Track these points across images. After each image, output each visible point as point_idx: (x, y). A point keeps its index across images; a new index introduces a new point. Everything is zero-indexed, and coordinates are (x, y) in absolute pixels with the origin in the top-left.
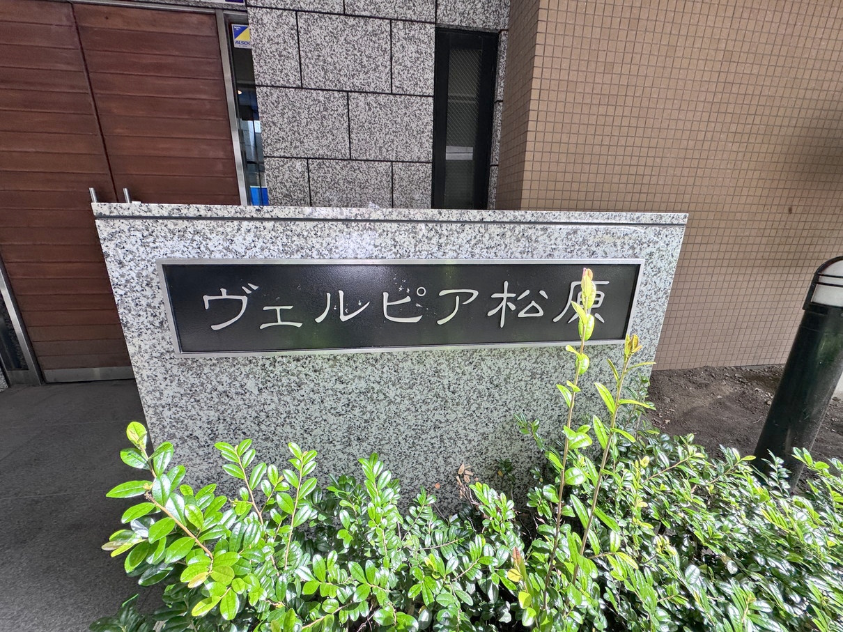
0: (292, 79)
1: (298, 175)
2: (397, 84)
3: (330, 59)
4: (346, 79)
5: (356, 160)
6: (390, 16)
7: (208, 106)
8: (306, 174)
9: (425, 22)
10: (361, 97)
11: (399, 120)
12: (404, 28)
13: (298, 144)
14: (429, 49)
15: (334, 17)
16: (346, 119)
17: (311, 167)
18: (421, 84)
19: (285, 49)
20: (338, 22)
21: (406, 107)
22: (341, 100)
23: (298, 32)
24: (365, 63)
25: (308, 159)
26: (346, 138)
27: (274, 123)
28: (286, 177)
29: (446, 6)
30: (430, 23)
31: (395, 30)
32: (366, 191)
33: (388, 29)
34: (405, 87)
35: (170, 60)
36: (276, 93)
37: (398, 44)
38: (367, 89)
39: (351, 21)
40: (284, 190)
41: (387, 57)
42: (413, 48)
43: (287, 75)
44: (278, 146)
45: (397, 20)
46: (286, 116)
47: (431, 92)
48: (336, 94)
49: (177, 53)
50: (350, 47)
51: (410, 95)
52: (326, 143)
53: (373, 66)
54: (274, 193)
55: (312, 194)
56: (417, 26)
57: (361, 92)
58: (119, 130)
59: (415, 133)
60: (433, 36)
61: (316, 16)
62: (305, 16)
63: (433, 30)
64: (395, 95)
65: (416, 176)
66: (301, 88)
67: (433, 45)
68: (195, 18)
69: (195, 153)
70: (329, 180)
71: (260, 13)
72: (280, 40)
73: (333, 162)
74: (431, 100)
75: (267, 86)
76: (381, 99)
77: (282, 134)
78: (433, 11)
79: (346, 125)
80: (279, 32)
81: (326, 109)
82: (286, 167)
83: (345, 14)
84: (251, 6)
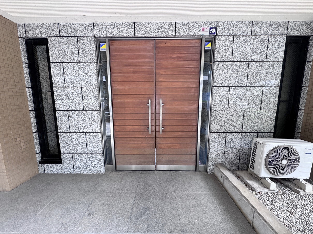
0: (228, 58)
1: (225, 93)
2: (269, 57)
3: (244, 51)
4: (249, 57)
5: (249, 86)
6: (269, 34)
7: (193, 70)
8: (228, 92)
9: (283, 35)
10: (254, 63)
11: (268, 71)
12: (274, 38)
13: (227, 81)
14: (283, 44)
15: (247, 36)
16: (247, 71)
17: (231, 90)
18: (278, 57)
19: (227, 48)
20: (248, 38)
21: (271, 66)
22: (246, 65)
23: (233, 42)
24: (257, 51)
25: (230, 87)
26: (246, 79)
27: (219, 74)
28: (220, 94)
29: (291, 28)
30: (284, 35)
31: (270, 39)
32: (251, 98)
33: (268, 39)
34: (272, 58)
35: (183, 55)
36: (222, 64)
37: (271, 43)
38: (256, 60)
39: (254, 37)
40: (219, 99)
41: (266, 48)
42: (276, 44)
43: (227, 57)
44: (219, 82)
45: (271, 35)
46: (224, 72)
47: (282, 60)
48: (244, 63)
49: (186, 53)
50: (252, 46)
51: (273, 61)
52: (238, 80)
53: (260, 52)
54: (215, 100)
55: (230, 100)
56: (279, 37)
57: (254, 61)
58: (161, 80)
59: (274, 75)
60: (285, 39)
61: (241, 36)
62: (237, 37)
63: (285, 38)
64: (267, 61)
65: (272, 92)
66: (231, 61)
67: (285, 43)
68: (194, 41)
69: (185, 86)
70: (237, 94)
71: (220, 37)
72: (226, 46)
73: (240, 88)
74: (282, 63)
75: (219, 62)
76: (262, 63)
77: (222, 78)
78: (286, 31)
79: (246, 74)
80: (226, 43)
81: (240, 68)
82: (221, 90)
83: (251, 35)
84: (218, 35)
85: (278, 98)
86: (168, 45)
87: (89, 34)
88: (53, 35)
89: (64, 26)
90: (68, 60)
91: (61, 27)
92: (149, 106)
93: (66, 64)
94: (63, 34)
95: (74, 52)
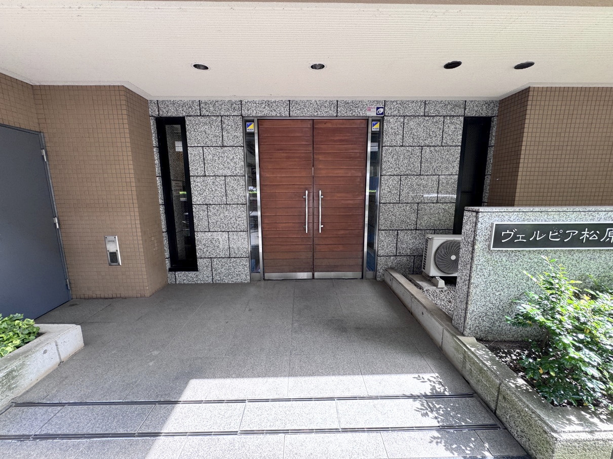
0: (399, 142)
1: (396, 183)
2: (445, 142)
3: (416, 134)
4: (422, 141)
5: (423, 175)
6: (444, 115)
7: (358, 155)
8: (399, 182)
9: (460, 116)
10: (428, 148)
11: (444, 157)
12: (450, 119)
13: (398, 169)
14: (460, 127)
15: (420, 117)
16: (420, 158)
17: (402, 179)
18: (456, 141)
19: (397, 131)
20: (421, 119)
21: (448, 151)
22: (419, 150)
23: (404, 124)
24: (431, 134)
25: (401, 175)
26: (419, 166)
27: (388, 161)
28: (390, 184)
29: (469, 109)
30: (462, 116)
31: (446, 120)
32: (426, 189)
33: (443, 120)
34: (448, 143)
35: (346, 138)
36: (391, 149)
37: (447, 126)
38: (431, 145)
39: (427, 118)
40: (389, 190)
41: (441, 131)
42: (453, 127)
43: (397, 141)
44: (389, 170)
45: (447, 116)
46: (394, 158)
47: (460, 144)
48: (417, 148)
49: (349, 135)
50: (425, 129)
51: (450, 146)
52: (410, 168)
53: (435, 135)
54: (384, 191)
55: (401, 191)
56: (455, 118)
57: (428, 146)
58: (320, 167)
59: (451, 162)
60: (463, 121)
61: (412, 117)
62: (408, 118)
63: (463, 119)
64: (443, 146)
65: (450, 181)
66: (402, 146)
67: (462, 125)
68: (359, 121)
69: (349, 175)
70: (409, 184)
71: (389, 118)
72: (396, 128)
73: (412, 177)
74: (460, 148)
75: (388, 146)
76: (437, 148)
77: (391, 165)
78: (463, 111)
79: (420, 160)
80: (396, 125)
81: (412, 154)
82: (391, 179)
83: (424, 116)
84: (386, 116)
85: (456, 189)
86: (329, 125)
87: (236, 113)
88: (192, 114)
89: (206, 103)
90: (209, 143)
91: (202, 105)
92: (305, 198)
93: (207, 148)
94: (204, 112)
95: (217, 134)
